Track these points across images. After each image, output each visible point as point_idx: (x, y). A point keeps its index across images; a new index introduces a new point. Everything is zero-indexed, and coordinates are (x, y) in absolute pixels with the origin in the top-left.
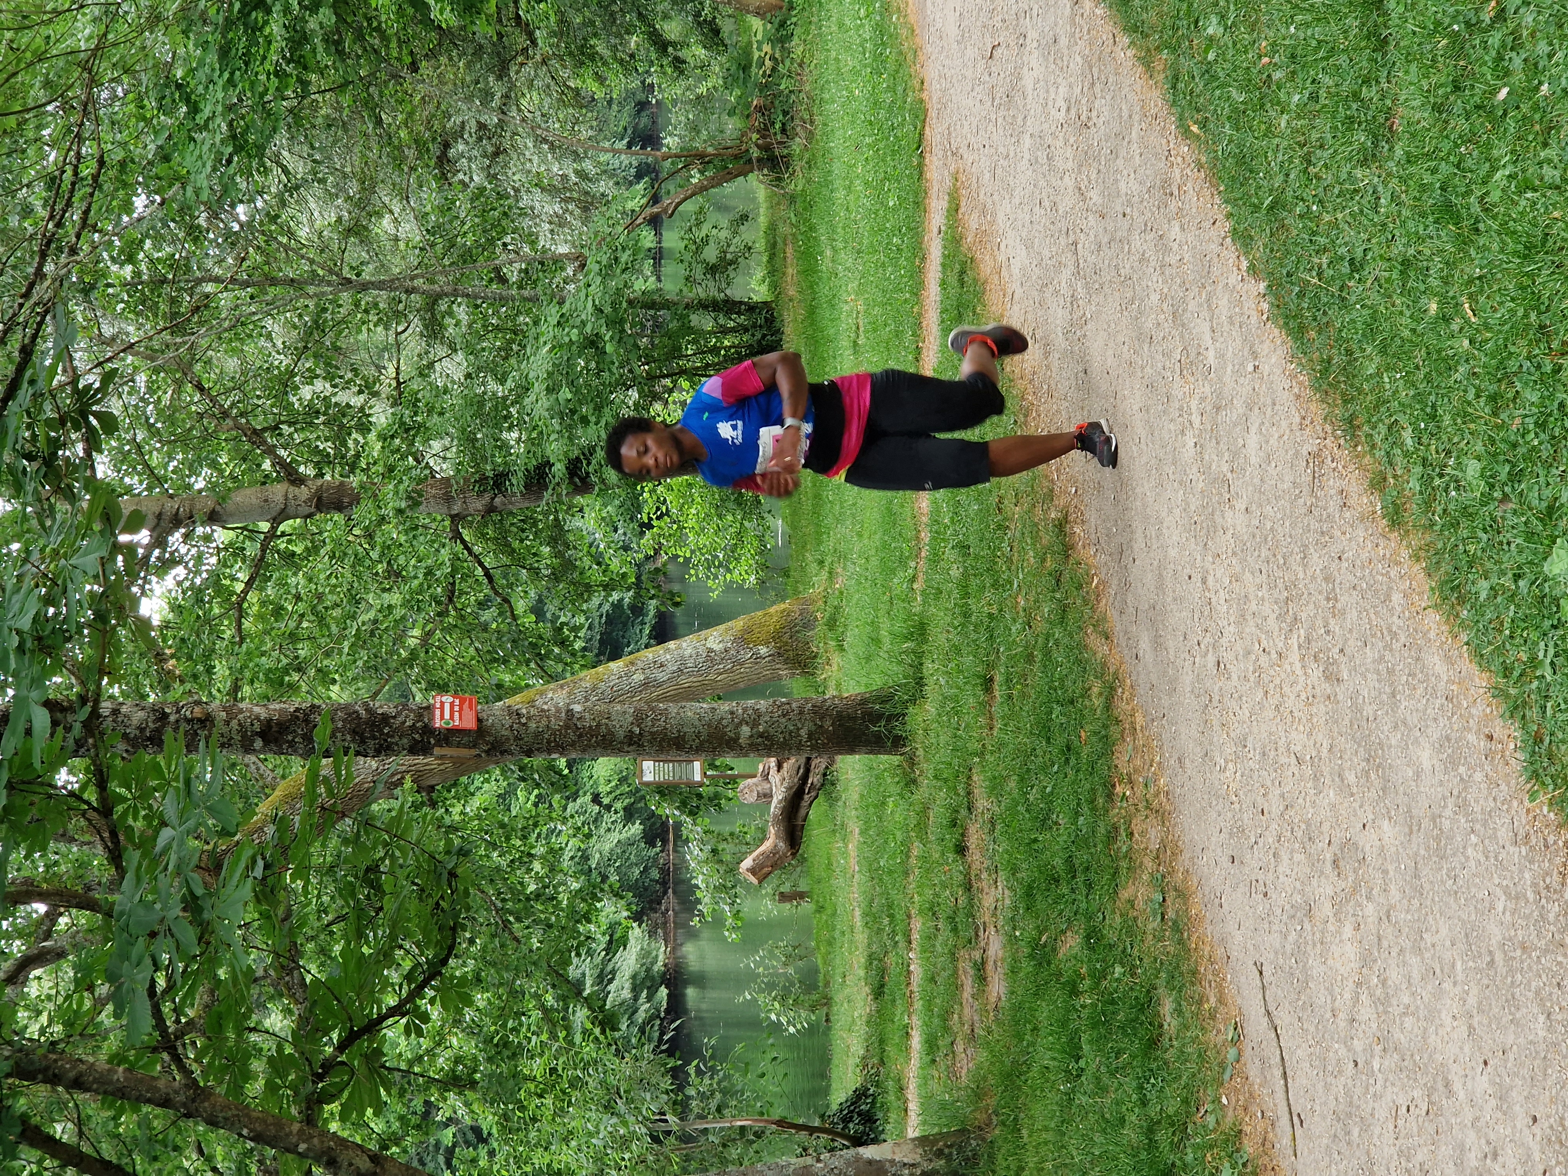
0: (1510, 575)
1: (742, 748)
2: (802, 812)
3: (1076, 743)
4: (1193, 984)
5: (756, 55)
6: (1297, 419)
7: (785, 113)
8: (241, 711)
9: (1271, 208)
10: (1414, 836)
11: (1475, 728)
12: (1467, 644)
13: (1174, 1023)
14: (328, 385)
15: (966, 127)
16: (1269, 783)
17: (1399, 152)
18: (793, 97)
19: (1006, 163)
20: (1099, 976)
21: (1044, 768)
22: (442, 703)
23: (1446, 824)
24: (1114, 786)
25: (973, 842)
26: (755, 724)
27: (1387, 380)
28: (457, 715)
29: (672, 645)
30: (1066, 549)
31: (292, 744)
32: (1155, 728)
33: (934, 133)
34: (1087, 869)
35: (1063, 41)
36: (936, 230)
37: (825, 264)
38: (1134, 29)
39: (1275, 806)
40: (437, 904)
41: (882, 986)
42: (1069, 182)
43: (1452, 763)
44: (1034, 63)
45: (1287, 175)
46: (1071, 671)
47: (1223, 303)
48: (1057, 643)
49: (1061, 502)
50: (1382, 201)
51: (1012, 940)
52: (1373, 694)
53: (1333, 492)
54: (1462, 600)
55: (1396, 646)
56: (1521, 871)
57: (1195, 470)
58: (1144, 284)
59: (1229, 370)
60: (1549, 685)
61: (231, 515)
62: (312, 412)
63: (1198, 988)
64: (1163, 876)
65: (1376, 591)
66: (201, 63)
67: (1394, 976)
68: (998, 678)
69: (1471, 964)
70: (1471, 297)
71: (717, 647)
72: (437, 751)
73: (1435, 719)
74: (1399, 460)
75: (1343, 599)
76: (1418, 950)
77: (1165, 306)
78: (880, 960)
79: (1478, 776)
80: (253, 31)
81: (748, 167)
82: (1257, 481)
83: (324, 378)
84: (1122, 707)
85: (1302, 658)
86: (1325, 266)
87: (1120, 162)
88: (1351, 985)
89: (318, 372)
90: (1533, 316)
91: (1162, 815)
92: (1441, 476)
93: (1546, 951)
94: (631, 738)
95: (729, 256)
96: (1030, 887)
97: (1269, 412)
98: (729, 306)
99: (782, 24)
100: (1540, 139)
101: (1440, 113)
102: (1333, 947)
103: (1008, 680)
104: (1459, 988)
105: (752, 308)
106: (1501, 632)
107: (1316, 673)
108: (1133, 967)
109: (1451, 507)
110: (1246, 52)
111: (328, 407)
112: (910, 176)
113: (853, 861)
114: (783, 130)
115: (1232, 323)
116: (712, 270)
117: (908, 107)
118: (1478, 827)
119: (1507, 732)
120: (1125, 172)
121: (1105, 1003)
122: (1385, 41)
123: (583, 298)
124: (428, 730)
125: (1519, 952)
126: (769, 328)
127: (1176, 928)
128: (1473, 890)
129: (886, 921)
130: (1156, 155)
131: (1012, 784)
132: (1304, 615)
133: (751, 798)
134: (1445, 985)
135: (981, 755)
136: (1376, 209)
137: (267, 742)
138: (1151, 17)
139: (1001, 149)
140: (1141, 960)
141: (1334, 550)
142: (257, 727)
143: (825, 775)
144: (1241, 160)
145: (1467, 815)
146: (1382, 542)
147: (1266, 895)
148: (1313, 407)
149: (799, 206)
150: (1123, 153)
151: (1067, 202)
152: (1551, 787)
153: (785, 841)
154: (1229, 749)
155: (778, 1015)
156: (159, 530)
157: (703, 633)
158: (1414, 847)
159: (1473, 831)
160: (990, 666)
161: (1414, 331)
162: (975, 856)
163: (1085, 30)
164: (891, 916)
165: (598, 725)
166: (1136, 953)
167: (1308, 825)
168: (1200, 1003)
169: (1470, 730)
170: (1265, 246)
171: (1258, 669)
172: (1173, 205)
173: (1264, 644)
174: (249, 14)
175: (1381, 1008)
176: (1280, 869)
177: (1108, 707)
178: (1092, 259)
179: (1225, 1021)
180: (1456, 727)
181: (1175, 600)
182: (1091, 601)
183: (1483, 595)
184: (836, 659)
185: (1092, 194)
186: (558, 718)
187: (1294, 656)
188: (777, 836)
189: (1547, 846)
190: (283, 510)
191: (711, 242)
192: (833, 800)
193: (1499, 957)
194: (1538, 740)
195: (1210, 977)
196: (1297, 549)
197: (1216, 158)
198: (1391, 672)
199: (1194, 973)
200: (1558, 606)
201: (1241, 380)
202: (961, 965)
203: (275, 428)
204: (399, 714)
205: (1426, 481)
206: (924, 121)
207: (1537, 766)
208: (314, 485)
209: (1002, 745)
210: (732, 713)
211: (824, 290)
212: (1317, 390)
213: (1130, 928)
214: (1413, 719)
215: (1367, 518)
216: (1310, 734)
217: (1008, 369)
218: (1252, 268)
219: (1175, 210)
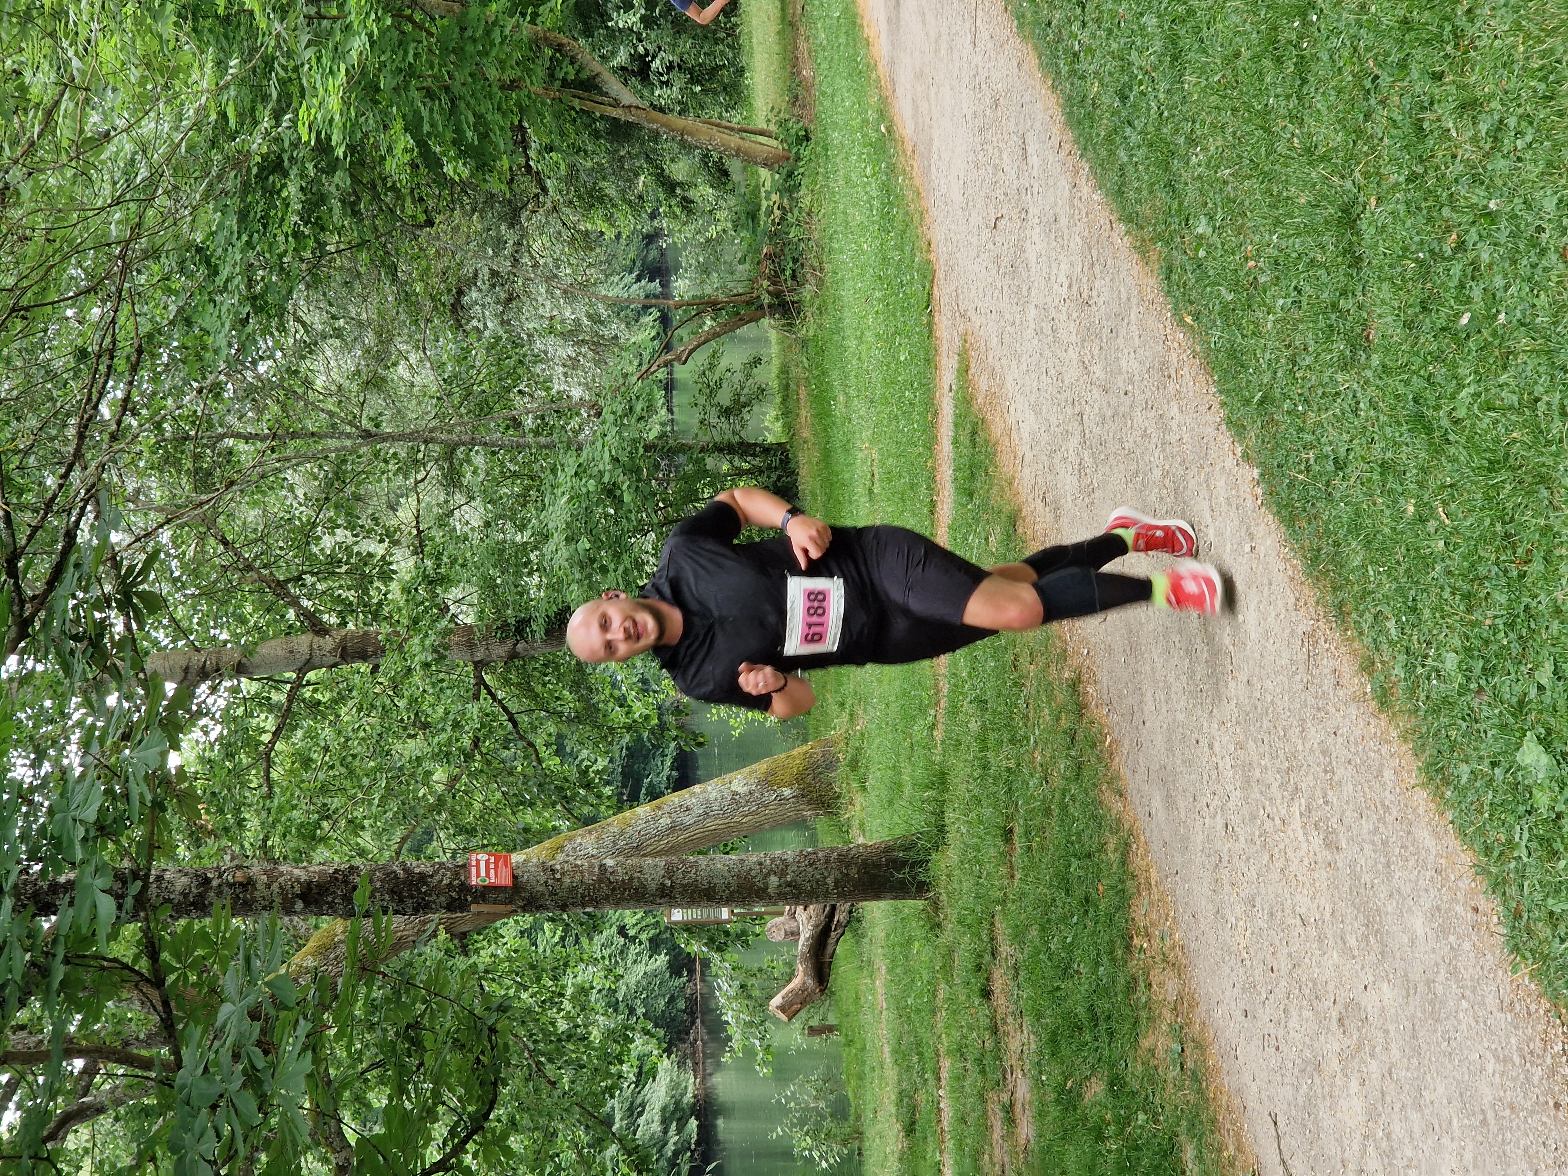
0: (1487, 762)
1: (770, 898)
2: (830, 949)
3: (1094, 895)
4: (1212, 1132)
5: (764, 204)
6: (1293, 600)
7: (795, 260)
8: (281, 874)
9: (1261, 402)
10: (1411, 999)
11: (1462, 900)
12: (1452, 822)
13: (1196, 1169)
14: (349, 534)
15: (973, 291)
16: (1277, 943)
17: (1375, 360)
18: (802, 245)
19: (1012, 330)
20: (1123, 1122)
21: (1064, 919)
22: (478, 861)
23: (1440, 989)
24: (1132, 938)
25: (997, 986)
26: (782, 874)
27: (1371, 573)
28: (492, 872)
29: (697, 788)
30: (1080, 709)
31: (331, 905)
32: (1169, 883)
33: (943, 293)
34: (1109, 1017)
35: (1063, 221)
36: (947, 387)
37: (838, 410)
38: (1130, 218)
39: (1284, 965)
40: (478, 1058)
41: (913, 1123)
42: (1073, 354)
43: (1443, 932)
44: (1036, 238)
45: (1275, 373)
46: (1087, 827)
47: (1221, 483)
48: (1073, 798)
49: (1074, 662)
50: (1362, 405)
51: (1039, 1084)
52: (1370, 862)
53: (1326, 671)
54: (1446, 782)
55: (1389, 819)
56: (1508, 1036)
57: (1199, 640)
58: (1146, 458)
59: (1228, 547)
60: (1525, 865)
61: (258, 667)
62: (333, 561)
63: (1217, 1136)
64: (1181, 1028)
65: (1370, 767)
66: (220, 226)
67: (1397, 1130)
68: (1018, 830)
69: (1466, 1121)
70: (1445, 503)
71: (743, 790)
72: (474, 908)
73: (1427, 890)
74: (1385, 647)
75: (1340, 772)
76: (1419, 1108)
77: (1167, 481)
78: (911, 1098)
79: (1467, 946)
80: (271, 195)
81: (759, 313)
82: (1257, 655)
83: (346, 528)
84: (1137, 863)
85: (1304, 827)
86: (1312, 461)
87: (1120, 340)
88: (1358, 1137)
89: (339, 522)
90: (1499, 527)
91: (1177, 968)
92: (1423, 666)
93: (1532, 1112)
94: (663, 890)
95: (742, 399)
96: (1054, 1034)
97: (1266, 593)
98: (744, 449)
99: (790, 175)
100: (1499, 363)
101: (1410, 329)
102: (1342, 1101)
103: (1027, 833)
104: (1455, 1145)
105: (767, 450)
106: (1482, 814)
107: (1317, 841)
108: (1156, 1114)
109: (1433, 695)
110: (1233, 254)
111: (350, 556)
112: (920, 334)
113: (881, 998)
114: (794, 277)
115: (1229, 504)
116: (726, 412)
117: (916, 266)
118: (1468, 993)
119: (1491, 905)
120: (1126, 351)
121: (1129, 1149)
122: (1360, 259)
123: (600, 448)
124: (465, 888)
125: (1507, 1113)
126: (784, 469)
127: (1195, 1078)
128: (1466, 1052)
129: (915, 1059)
130: (1154, 338)
131: (1034, 932)
132: (1304, 786)
133: (779, 936)
134: (1443, 1141)
135: (1003, 902)
136: (1355, 412)
137: (307, 903)
138: (1145, 210)
139: (1007, 316)
140: (1163, 1108)
141: (1331, 725)
142: (297, 889)
143: (850, 912)
144: (1233, 353)
145: (1458, 981)
146: (1373, 722)
147: (1277, 1049)
148: (1307, 591)
149: (812, 351)
150: (1123, 332)
151: (1072, 374)
152: (1530, 962)
153: (814, 978)
154: (1239, 909)
155: (810, 1150)
156: (186, 683)
157: (728, 776)
158: (1412, 1008)
159: (1464, 997)
160: (1009, 818)
161: (1394, 529)
162: (1000, 1000)
163: (1084, 213)
164: (920, 1054)
165: (631, 879)
166: (1158, 1101)
167: (1315, 984)
168: (1220, 1151)
169: (1457, 902)
170: (1257, 436)
171: (1264, 834)
172: (1172, 387)
173: (1268, 809)
174: (267, 178)
175: (1386, 1161)
176: (1291, 1025)
177: (1123, 863)
178: (1097, 430)
179: (1244, 1169)
180: (1445, 898)
181: (1184, 762)
182: (1106, 758)
183: (1464, 780)
184: (859, 799)
185: (1094, 368)
186: (591, 873)
187: (1297, 823)
188: (805, 974)
189: (1529, 1014)
190: (308, 661)
191: (724, 385)
192: (859, 937)
193: (1490, 1115)
194: (1518, 916)
195: (1228, 1126)
196: (1295, 723)
197: (1209, 348)
198: (1385, 843)
199: (1214, 1121)
200: (1531, 793)
201: (1240, 559)
202: (990, 1106)
203: (299, 578)
204: (436, 872)
205: (1410, 668)
206: (932, 281)
207: (1518, 940)
208: (338, 635)
209: (1023, 895)
210: (760, 864)
211: (838, 436)
212: (1310, 575)
213: (1151, 1077)
214: (1406, 889)
215: (1359, 699)
216: (1313, 898)
217: (1020, 530)
218: (1246, 457)
219: (1173, 392)
